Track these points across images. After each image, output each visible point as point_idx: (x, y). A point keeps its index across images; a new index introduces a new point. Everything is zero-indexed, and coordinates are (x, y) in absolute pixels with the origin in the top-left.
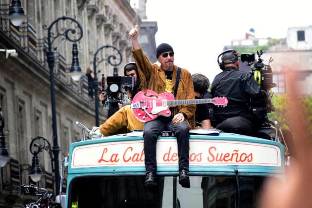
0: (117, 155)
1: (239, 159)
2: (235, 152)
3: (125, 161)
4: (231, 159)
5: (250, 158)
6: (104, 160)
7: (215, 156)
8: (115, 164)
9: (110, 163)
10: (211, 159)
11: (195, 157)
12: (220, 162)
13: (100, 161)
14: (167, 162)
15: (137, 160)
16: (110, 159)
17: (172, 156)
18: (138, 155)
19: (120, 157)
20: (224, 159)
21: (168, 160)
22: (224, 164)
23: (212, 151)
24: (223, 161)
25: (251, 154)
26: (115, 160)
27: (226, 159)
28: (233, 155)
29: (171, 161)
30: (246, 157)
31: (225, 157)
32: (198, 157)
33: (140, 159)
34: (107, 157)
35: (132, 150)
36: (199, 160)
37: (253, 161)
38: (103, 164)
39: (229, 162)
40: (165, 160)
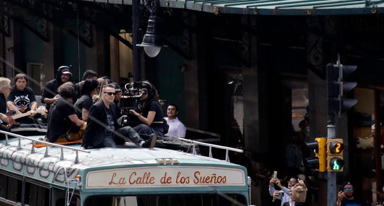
0: (124, 179)
1: (216, 181)
2: (213, 176)
3: (131, 184)
4: (211, 181)
5: (224, 180)
6: (114, 183)
7: (199, 179)
8: (123, 186)
9: (119, 185)
10: (196, 181)
11: (185, 180)
12: (203, 183)
13: (110, 183)
14: (164, 184)
15: (140, 182)
16: (118, 182)
17: (168, 180)
18: (141, 178)
19: (127, 180)
20: (206, 181)
21: (164, 182)
22: (206, 185)
23: (197, 175)
24: (206, 183)
25: (225, 177)
26: (123, 183)
27: (208, 181)
28: (212, 177)
29: (167, 184)
30: (222, 179)
31: (207, 179)
32: (187, 180)
33: (143, 182)
34: (116, 180)
35: (135, 175)
36: (187, 182)
37: (227, 182)
38: (113, 186)
39: (210, 183)
40: (162, 183)
